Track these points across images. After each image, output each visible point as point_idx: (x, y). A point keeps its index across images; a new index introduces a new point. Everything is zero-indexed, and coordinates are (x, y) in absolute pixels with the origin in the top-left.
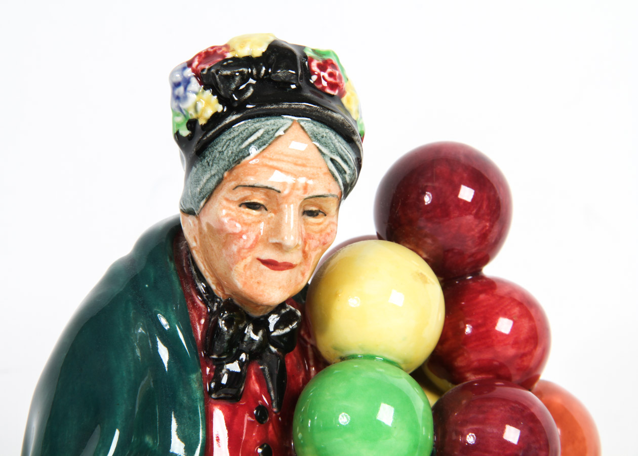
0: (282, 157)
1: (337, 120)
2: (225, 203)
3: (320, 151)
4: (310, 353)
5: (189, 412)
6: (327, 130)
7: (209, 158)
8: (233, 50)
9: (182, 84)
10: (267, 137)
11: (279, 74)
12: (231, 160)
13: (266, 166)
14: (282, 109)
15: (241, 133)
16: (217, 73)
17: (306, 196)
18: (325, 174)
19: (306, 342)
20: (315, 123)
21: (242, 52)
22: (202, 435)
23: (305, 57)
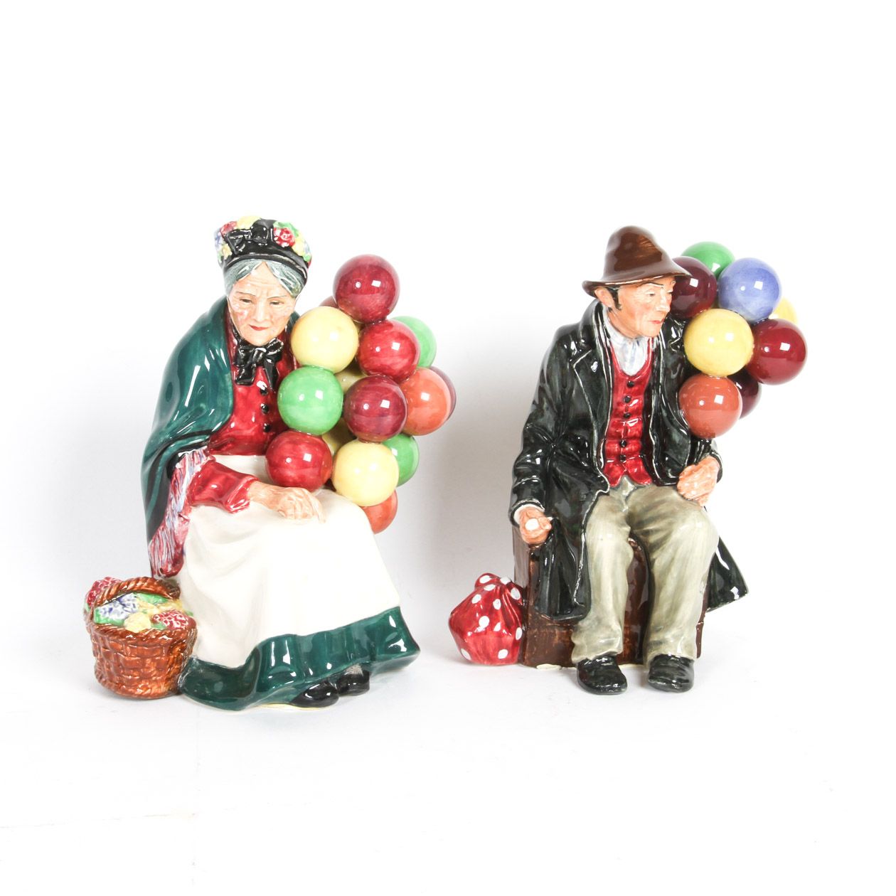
0: (256, 280)
2: (234, 298)
3: (275, 276)
5: (225, 391)
6: (280, 265)
8: (237, 226)
9: (217, 239)
11: (257, 239)
12: (235, 279)
13: (249, 284)
15: (239, 266)
16: (229, 238)
17: (270, 297)
21: (241, 227)
22: (231, 402)
23: (272, 227)
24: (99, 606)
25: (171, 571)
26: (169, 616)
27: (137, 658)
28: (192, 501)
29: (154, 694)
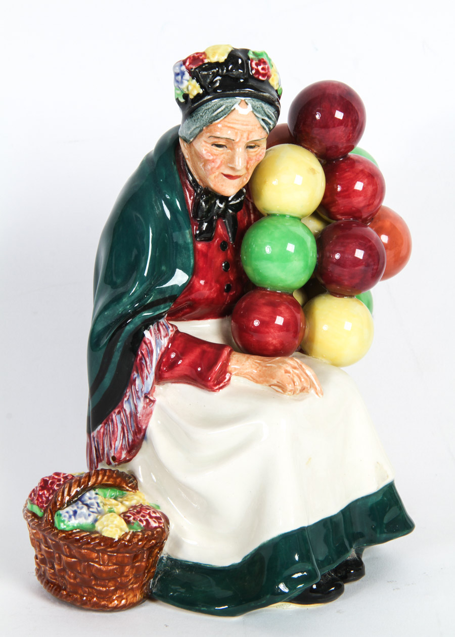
0: (235, 121)
1: (266, 97)
2: (204, 143)
3: (256, 116)
4: (251, 207)
5: (185, 250)
6: (260, 103)
7: (195, 118)
8: (208, 58)
9: (180, 74)
10: (227, 110)
11: (234, 73)
12: (207, 121)
13: (226, 126)
14: (235, 93)
15: (213, 106)
16: (200, 73)
17: (248, 141)
18: (259, 128)
19: (249, 201)
20: (254, 99)
21: (213, 60)
22: (192, 261)
23: (249, 59)
24: (60, 509)
25: (125, 458)
26: (142, 514)
27: (115, 567)
28: (160, 378)
29: (130, 604)
